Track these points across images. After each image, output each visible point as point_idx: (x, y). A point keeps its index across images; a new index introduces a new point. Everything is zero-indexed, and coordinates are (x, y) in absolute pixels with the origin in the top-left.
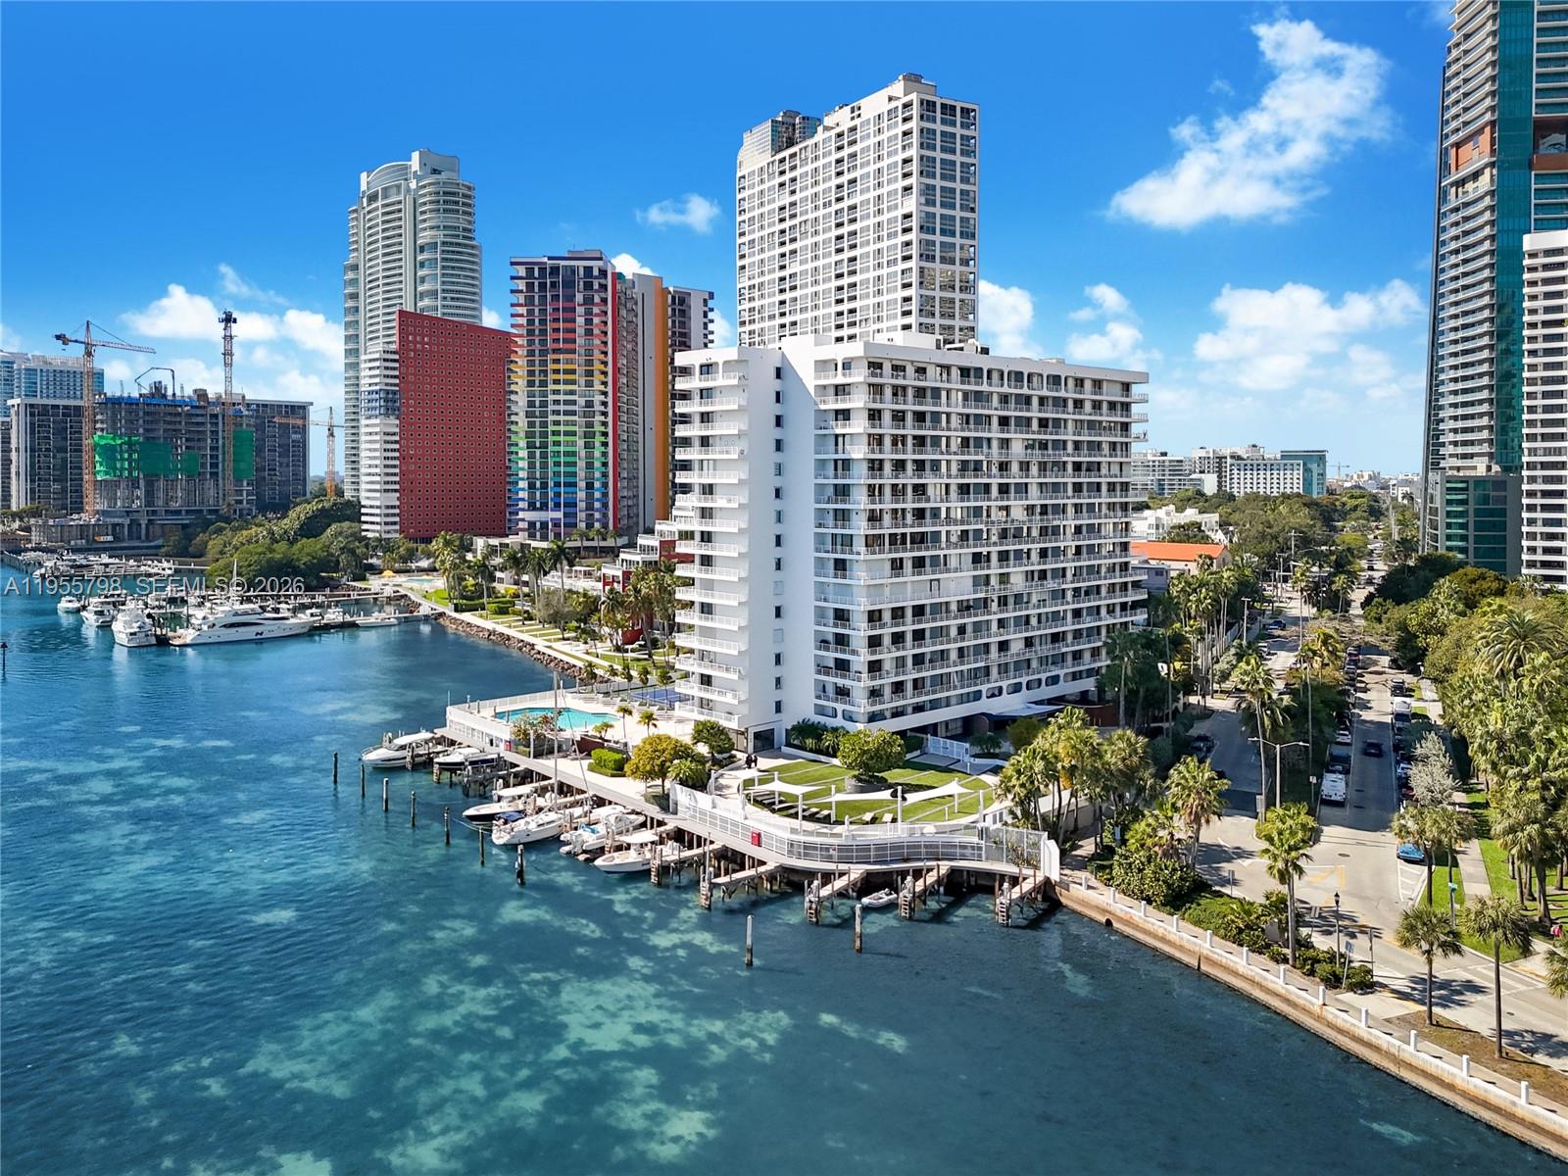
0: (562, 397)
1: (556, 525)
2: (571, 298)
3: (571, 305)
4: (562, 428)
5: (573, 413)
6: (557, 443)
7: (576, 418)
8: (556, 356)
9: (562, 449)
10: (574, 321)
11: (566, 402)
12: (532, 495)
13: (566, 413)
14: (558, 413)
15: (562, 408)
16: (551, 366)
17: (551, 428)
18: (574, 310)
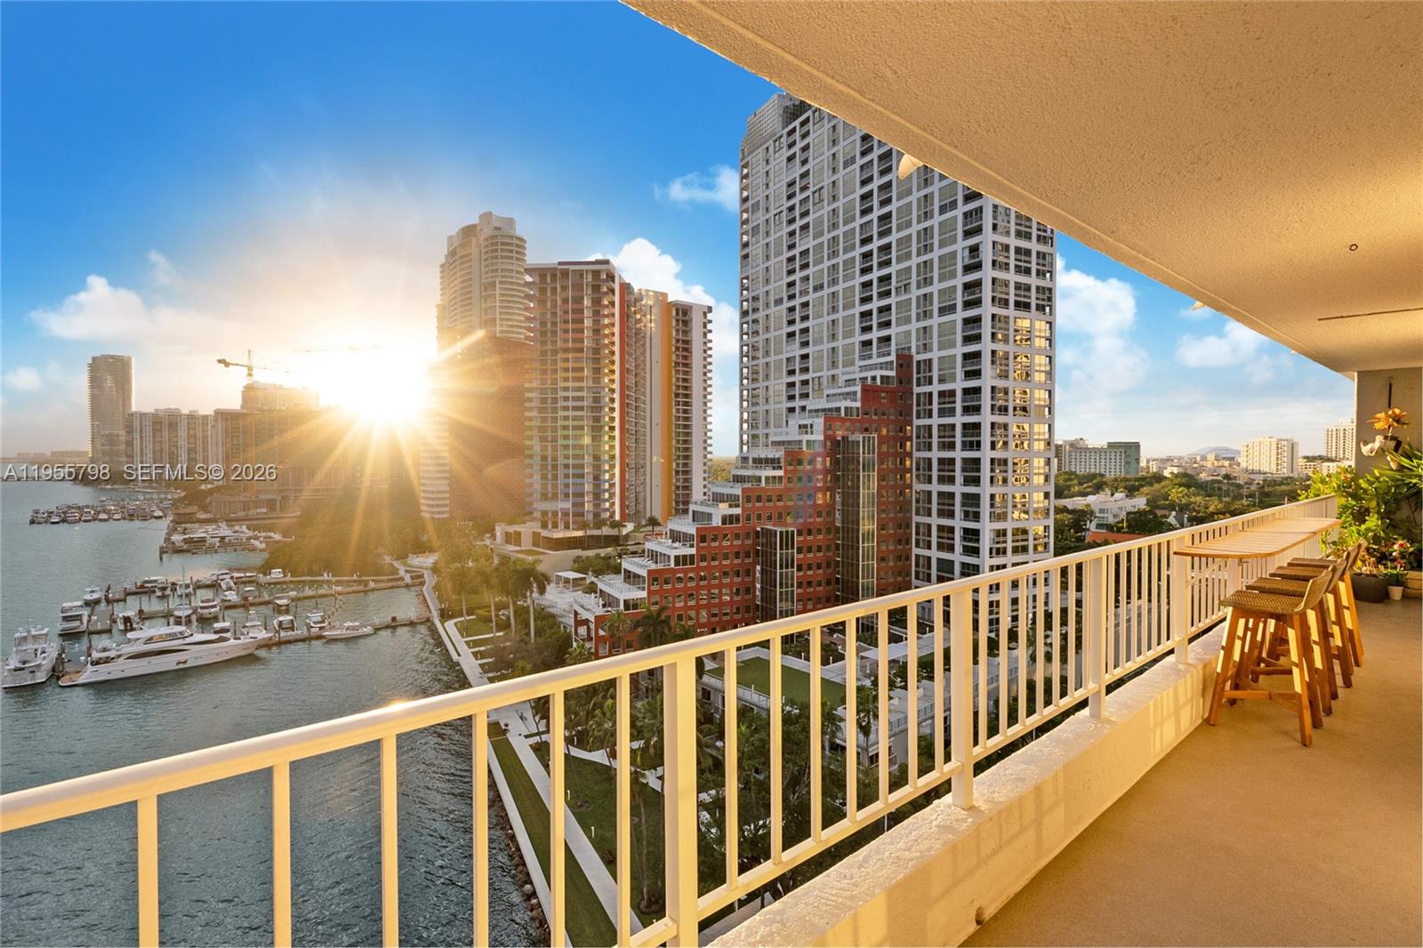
0: (570, 394)
1: (566, 514)
2: (579, 300)
3: (578, 306)
4: (570, 423)
5: (582, 408)
6: (566, 437)
7: (584, 413)
8: (565, 356)
9: (571, 442)
10: (582, 321)
11: (575, 399)
12: (544, 486)
13: (575, 408)
14: (566, 408)
15: (570, 404)
16: (560, 365)
17: (560, 423)
18: (582, 311)
